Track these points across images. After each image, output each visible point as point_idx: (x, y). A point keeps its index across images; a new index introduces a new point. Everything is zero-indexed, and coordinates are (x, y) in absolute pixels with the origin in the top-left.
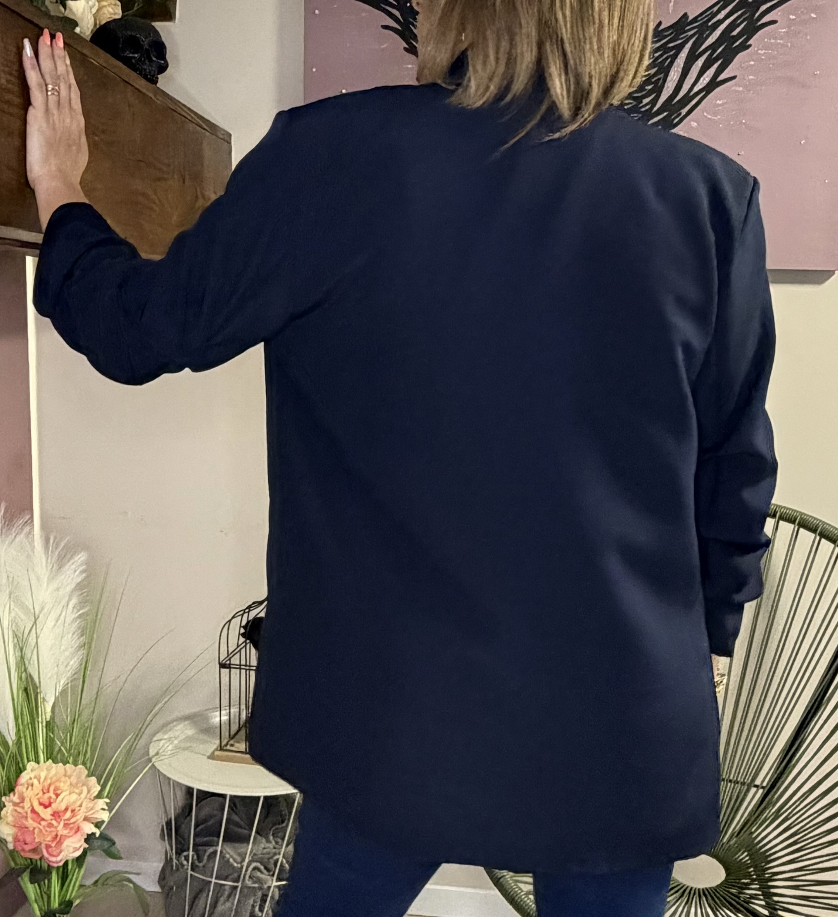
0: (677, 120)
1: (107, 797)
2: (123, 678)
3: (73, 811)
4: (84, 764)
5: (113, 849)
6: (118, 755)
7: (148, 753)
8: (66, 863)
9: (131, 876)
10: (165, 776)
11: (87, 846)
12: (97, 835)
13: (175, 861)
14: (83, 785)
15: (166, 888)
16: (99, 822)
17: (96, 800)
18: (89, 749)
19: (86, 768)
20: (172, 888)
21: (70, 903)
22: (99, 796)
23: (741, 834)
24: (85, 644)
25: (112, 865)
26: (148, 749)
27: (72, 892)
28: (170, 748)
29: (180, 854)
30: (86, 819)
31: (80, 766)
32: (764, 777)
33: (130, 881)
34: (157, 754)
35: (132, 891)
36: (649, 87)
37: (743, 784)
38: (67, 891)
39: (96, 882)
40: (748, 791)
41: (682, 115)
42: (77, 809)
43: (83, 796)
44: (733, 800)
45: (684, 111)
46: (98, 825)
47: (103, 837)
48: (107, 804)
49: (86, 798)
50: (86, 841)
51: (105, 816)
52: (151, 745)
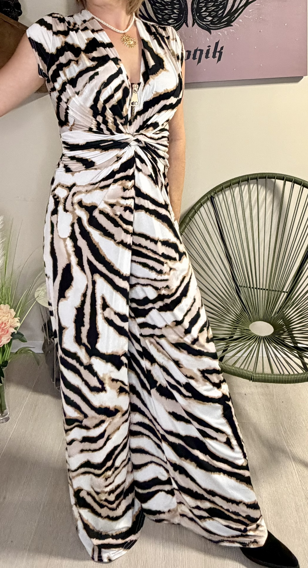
0: (233, 19)
1: (19, 317)
2: (22, 267)
3: (5, 324)
4: (8, 303)
5: (23, 338)
6: (22, 298)
7: (34, 297)
8: (4, 345)
9: (31, 349)
10: (42, 306)
11: (12, 338)
12: (16, 333)
13: (49, 340)
14: (9, 313)
15: (46, 352)
16: (15, 328)
17: (14, 318)
18: (10, 297)
19: (9, 305)
20: (48, 352)
21: (7, 362)
22: (15, 316)
23: (279, 312)
24: (5, 254)
25: (23, 345)
26: (34, 295)
27: (7, 357)
28: (43, 294)
29: (50, 338)
30: (11, 327)
31: (7, 305)
32: (287, 288)
33: (31, 351)
34: (38, 297)
35: (32, 354)
36: (221, 7)
37: (278, 291)
38: (5, 357)
39: (17, 352)
40: (281, 293)
41: (235, 17)
42: (7, 323)
43: (9, 317)
44: (275, 298)
45: (236, 15)
46: (15, 329)
47: (18, 333)
48: (19, 319)
49: (10, 318)
50: (11, 336)
51: (19, 325)
52: (35, 293)
